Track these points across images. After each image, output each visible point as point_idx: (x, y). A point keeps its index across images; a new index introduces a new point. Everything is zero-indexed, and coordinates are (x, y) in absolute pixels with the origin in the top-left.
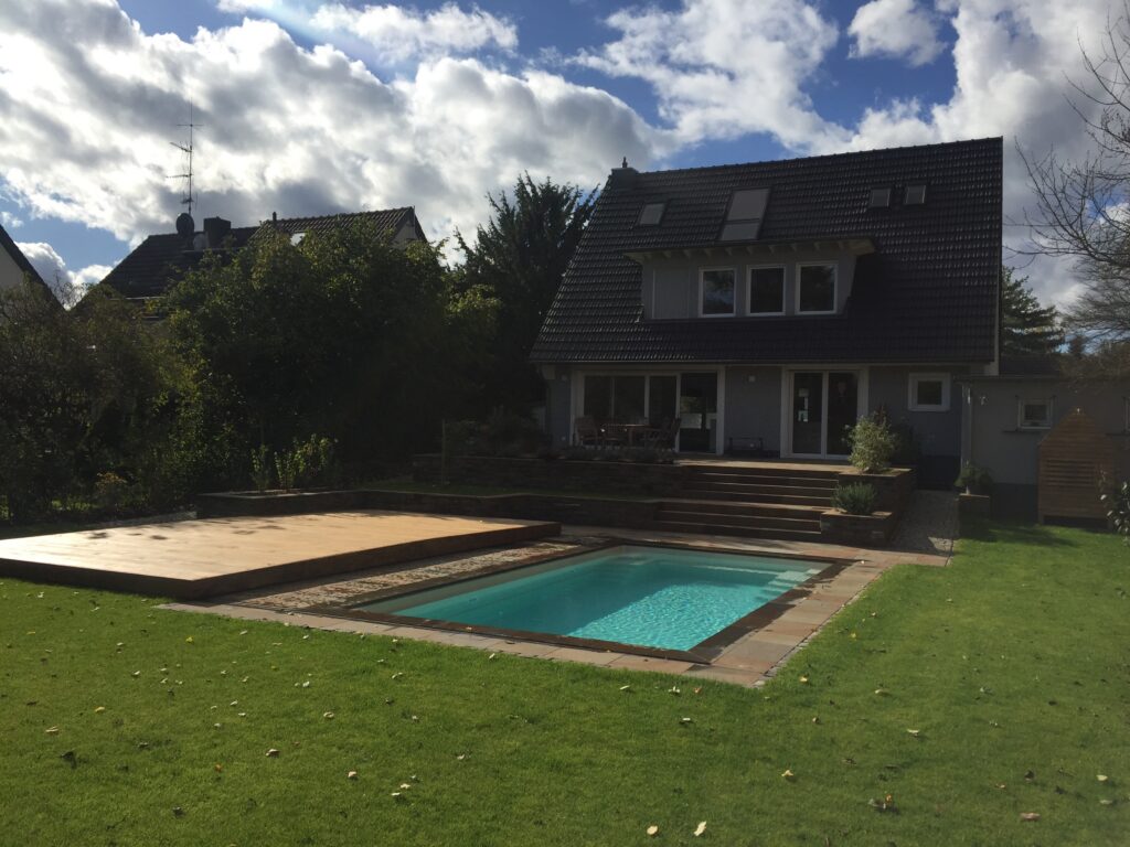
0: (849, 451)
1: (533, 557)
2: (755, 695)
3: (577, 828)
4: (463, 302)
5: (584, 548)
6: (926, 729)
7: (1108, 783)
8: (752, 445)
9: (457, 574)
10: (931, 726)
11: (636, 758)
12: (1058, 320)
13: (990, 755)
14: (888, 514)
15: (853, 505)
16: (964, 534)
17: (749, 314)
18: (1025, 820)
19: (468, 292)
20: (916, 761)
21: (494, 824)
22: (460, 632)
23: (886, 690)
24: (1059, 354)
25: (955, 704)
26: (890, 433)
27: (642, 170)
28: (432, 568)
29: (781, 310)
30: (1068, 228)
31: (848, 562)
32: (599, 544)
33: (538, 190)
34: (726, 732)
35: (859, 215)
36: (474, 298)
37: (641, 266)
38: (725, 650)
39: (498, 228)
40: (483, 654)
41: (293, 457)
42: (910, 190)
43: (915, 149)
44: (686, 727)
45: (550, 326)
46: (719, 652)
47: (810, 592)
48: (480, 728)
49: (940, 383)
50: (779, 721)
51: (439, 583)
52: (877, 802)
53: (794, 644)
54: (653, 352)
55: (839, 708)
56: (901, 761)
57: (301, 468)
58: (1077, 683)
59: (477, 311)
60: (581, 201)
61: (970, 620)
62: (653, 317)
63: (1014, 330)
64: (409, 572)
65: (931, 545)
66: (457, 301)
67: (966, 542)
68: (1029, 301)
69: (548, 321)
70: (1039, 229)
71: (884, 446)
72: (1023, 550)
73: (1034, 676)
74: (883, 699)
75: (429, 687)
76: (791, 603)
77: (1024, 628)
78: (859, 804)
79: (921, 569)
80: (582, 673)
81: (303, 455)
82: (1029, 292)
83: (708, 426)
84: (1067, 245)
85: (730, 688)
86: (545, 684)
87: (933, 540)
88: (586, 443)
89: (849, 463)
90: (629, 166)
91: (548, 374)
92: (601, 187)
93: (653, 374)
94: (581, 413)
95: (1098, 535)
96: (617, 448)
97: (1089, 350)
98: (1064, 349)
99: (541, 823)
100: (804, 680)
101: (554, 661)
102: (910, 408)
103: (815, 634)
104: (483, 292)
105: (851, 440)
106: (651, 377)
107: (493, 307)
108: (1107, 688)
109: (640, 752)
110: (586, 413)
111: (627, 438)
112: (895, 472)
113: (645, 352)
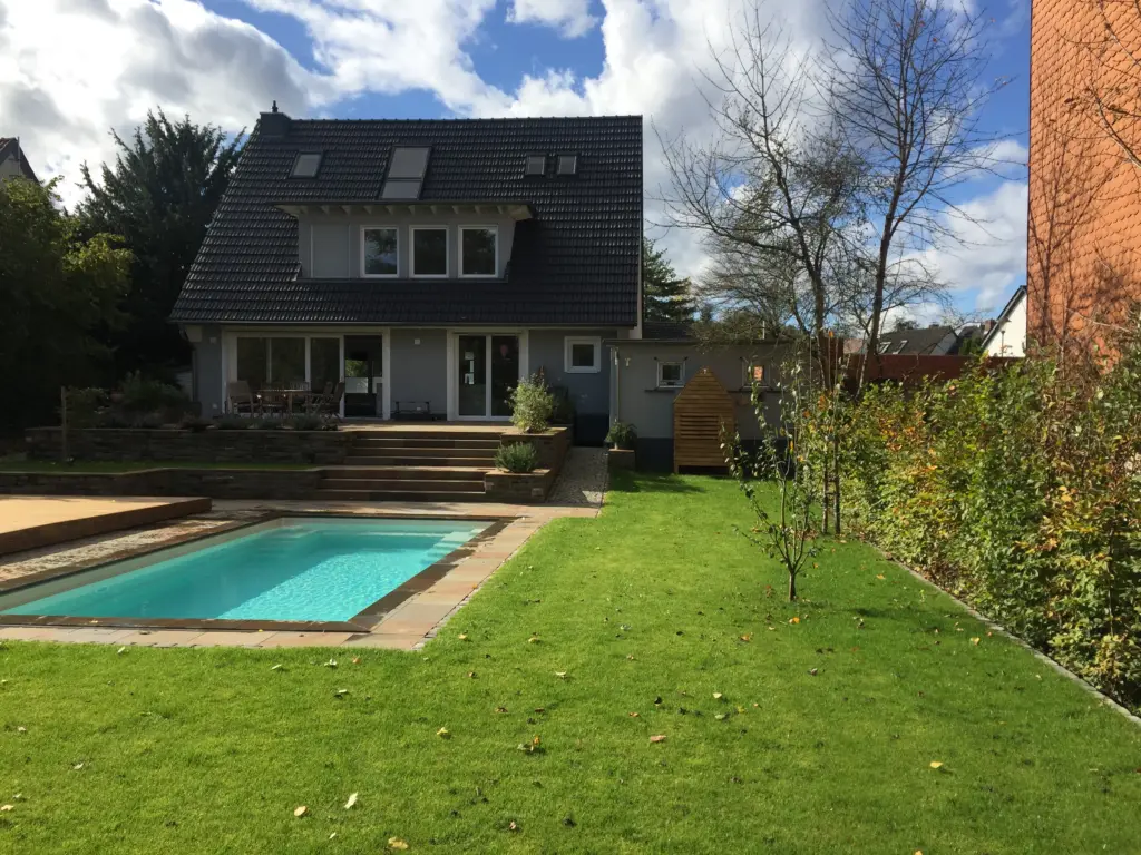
0: (510, 413)
1: (178, 537)
2: (415, 658)
3: (216, 822)
4: (86, 252)
5: (238, 523)
6: (573, 670)
7: (723, 700)
8: (418, 409)
9: (84, 562)
10: (577, 667)
11: (286, 739)
12: (692, 290)
13: (626, 687)
14: (546, 471)
15: (516, 465)
16: (612, 487)
17: (412, 275)
18: (654, 742)
19: (91, 240)
20: (562, 701)
21: (118, 834)
22: (83, 627)
23: (538, 638)
24: (692, 321)
25: (598, 644)
26: (548, 393)
27: (294, 116)
28: (50, 557)
29: (444, 273)
30: (696, 204)
31: (510, 519)
32: (256, 518)
33: (174, 130)
34: (383, 698)
35: (517, 181)
36: (98, 248)
37: (296, 222)
38: (386, 616)
39: (127, 169)
40: (109, 650)
42: (562, 160)
43: (566, 120)
44: (342, 699)
45: (195, 282)
46: (380, 618)
47: (473, 551)
48: (104, 731)
49: (592, 346)
50: (437, 681)
51: (58, 574)
52: (526, 746)
53: (454, 603)
54: (313, 312)
55: (494, 660)
56: (548, 703)
58: (700, 613)
59: (103, 264)
60: (225, 145)
61: (614, 565)
62: (312, 276)
63: (656, 298)
64: (19, 564)
65: (585, 497)
66: (78, 250)
67: (614, 493)
68: (667, 271)
69: (192, 277)
70: (672, 203)
71: (544, 406)
72: (661, 497)
73: (665, 610)
74: (537, 646)
75: (41, 692)
76: (454, 563)
77: (660, 568)
78: (509, 750)
79: (575, 521)
80: (228, 657)
82: (668, 263)
83: (375, 391)
84: (694, 220)
85: (389, 653)
86: (185, 675)
87: (586, 493)
88: (240, 410)
89: (511, 424)
90: (279, 111)
91: (194, 335)
92: (250, 131)
93: (313, 336)
94: (234, 377)
95: (721, 481)
96: (276, 415)
97: (717, 317)
98: (697, 316)
99: (174, 823)
100: (463, 637)
101: (196, 648)
102: (566, 370)
103: (475, 591)
104: (109, 241)
105: (513, 402)
107: (124, 260)
108: (724, 615)
109: (292, 732)
110: (239, 378)
111: (287, 404)
112: (553, 431)
113: (305, 313)
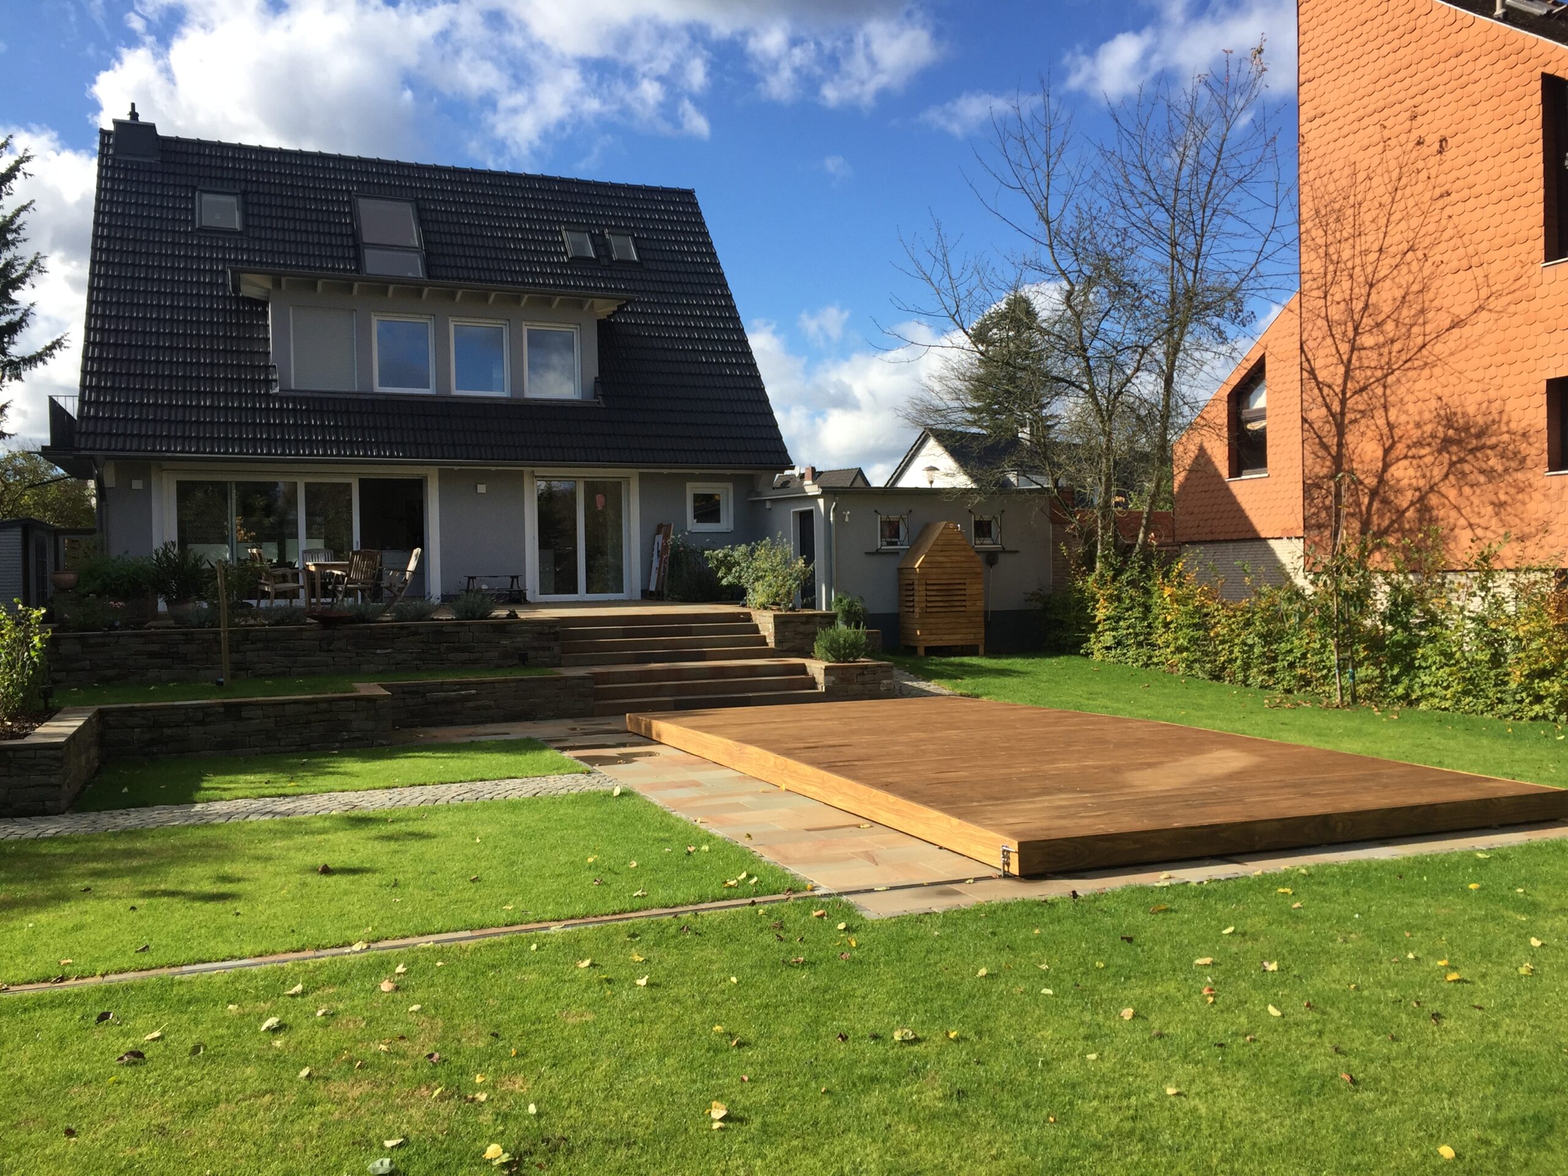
29: (503, 389)
35: (561, 265)
42: (612, 241)
49: (719, 496)
62: (293, 387)
90: (141, 119)
102: (690, 528)
106: (307, 485)
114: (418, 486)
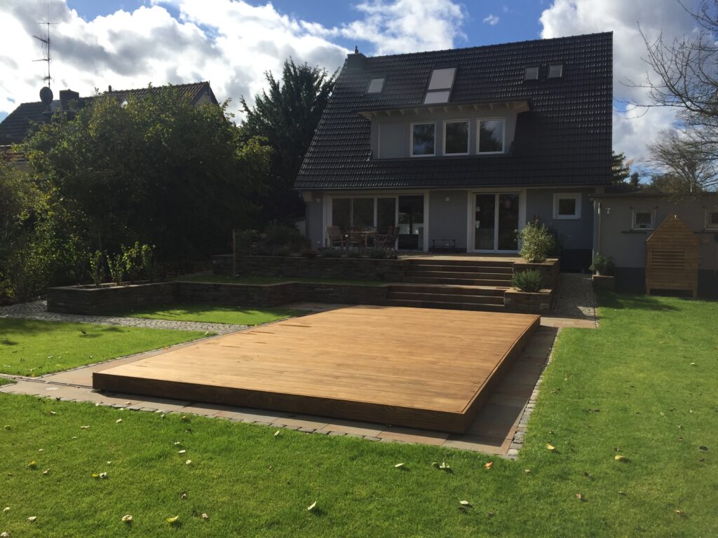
0: (516, 247)
4: (246, 148)
8: (447, 245)
12: (625, 162)
14: (549, 291)
15: (527, 286)
17: (445, 154)
19: (250, 140)
23: (624, 456)
27: (369, 56)
29: (466, 152)
33: (298, 71)
35: (518, 86)
36: (254, 145)
37: (369, 122)
39: (270, 97)
41: (121, 258)
42: (552, 68)
44: (466, 512)
45: (308, 164)
49: (574, 200)
54: (379, 181)
57: (128, 266)
59: (256, 155)
60: (326, 79)
62: (379, 157)
65: (580, 312)
66: (242, 147)
67: (604, 309)
69: (306, 161)
71: (544, 243)
74: (627, 466)
81: (129, 257)
83: (416, 233)
86: (327, 464)
87: (581, 308)
88: (334, 245)
89: (519, 256)
90: (359, 52)
91: (307, 198)
93: (380, 197)
94: (330, 224)
95: (690, 302)
96: (357, 248)
98: (628, 180)
100: (551, 447)
102: (554, 217)
104: (260, 141)
106: (378, 199)
107: (268, 152)
110: (333, 224)
111: (364, 241)
112: (550, 261)
113: (374, 181)
114: (421, 198)
